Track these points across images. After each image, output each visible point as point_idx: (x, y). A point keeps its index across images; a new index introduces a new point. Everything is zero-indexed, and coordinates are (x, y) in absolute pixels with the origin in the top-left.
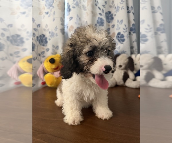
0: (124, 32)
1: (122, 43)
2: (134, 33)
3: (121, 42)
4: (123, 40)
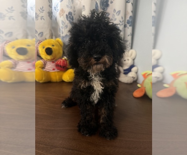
2: (130, 26)
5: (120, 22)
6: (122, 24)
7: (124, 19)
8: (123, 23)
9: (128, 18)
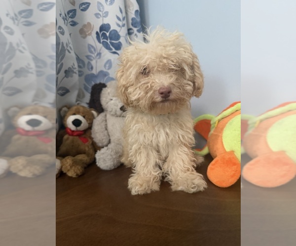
0: (119, 25)
1: (115, 53)
2: (139, 31)
3: (114, 50)
4: (118, 47)
5: (119, 18)
6: (124, 25)
7: (124, 14)
8: (125, 22)
9: (132, 15)
